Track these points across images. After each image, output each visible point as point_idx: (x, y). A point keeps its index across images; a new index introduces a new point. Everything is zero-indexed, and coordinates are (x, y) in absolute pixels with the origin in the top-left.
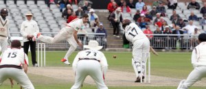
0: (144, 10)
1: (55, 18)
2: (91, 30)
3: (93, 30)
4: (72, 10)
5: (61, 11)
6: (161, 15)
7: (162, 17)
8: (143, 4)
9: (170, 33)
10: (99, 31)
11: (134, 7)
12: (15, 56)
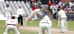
0: (62, 5)
1: (28, 8)
2: (41, 13)
3: (42, 13)
4: (34, 5)
5: (30, 5)
6: (68, 7)
7: (68, 8)
8: (61, 3)
9: (71, 14)
10: (44, 13)
11: (58, 4)
12: (13, 22)
